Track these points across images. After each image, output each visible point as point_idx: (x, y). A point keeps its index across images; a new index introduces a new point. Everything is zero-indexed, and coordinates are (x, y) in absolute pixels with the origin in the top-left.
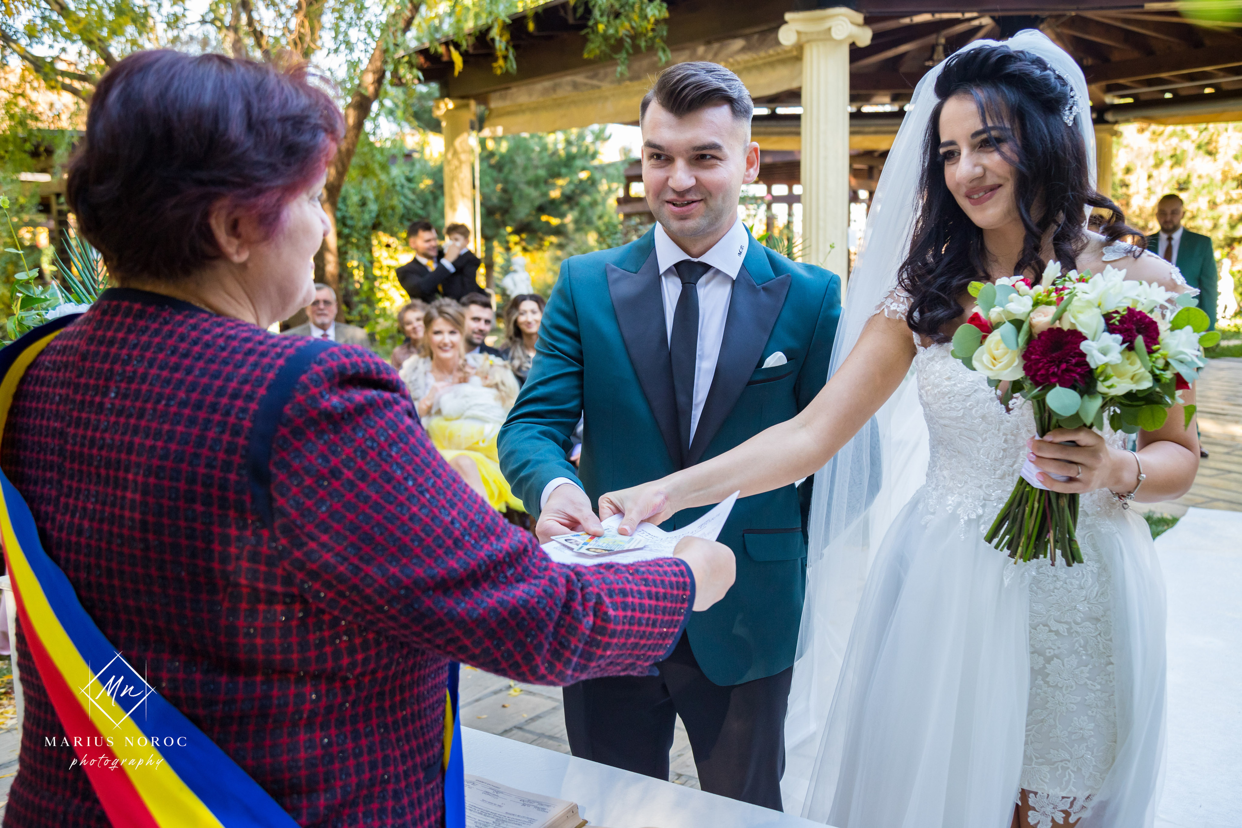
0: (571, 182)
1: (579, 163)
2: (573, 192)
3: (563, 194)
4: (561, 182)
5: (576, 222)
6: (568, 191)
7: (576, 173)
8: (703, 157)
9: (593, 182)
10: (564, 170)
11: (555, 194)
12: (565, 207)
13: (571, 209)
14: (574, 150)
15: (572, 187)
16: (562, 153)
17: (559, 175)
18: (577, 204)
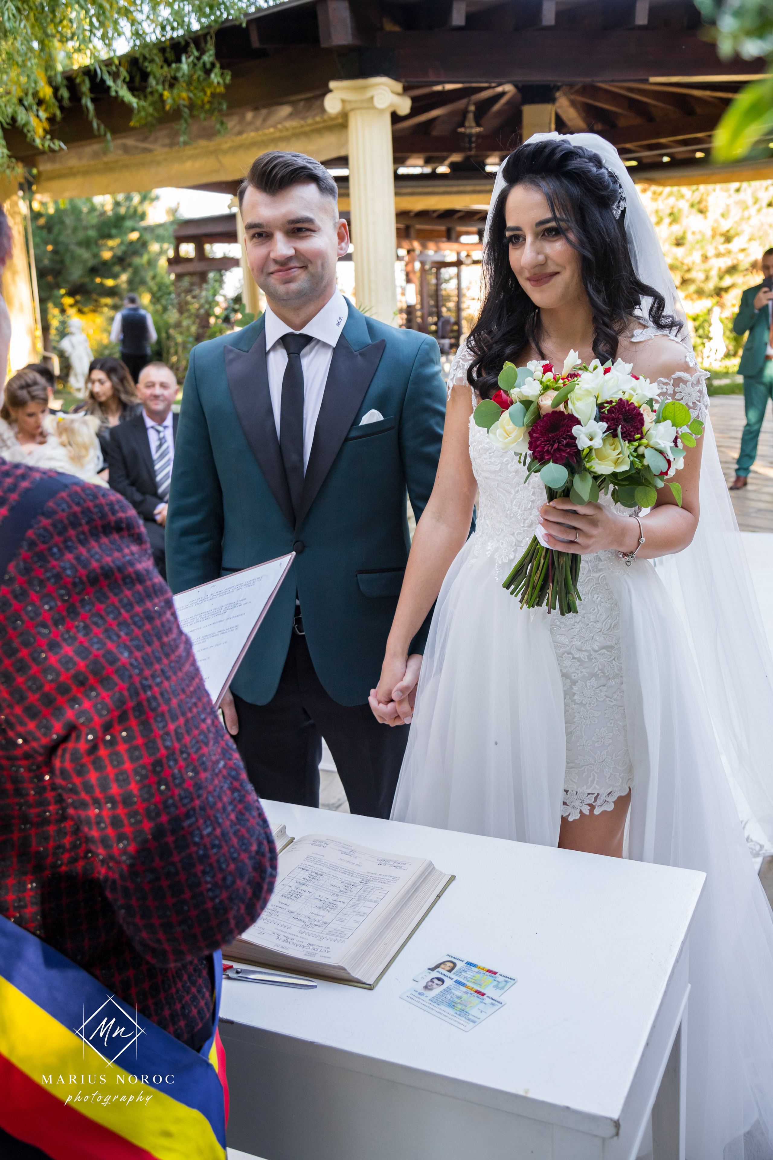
0: (122, 243)
1: (129, 223)
2: (125, 253)
3: (114, 256)
4: (111, 243)
5: (130, 282)
6: (119, 252)
7: (126, 234)
8: (300, 230)
9: (143, 244)
10: (114, 231)
11: (107, 255)
12: (117, 269)
13: (124, 270)
14: (122, 210)
15: (123, 248)
16: (110, 213)
17: (110, 237)
18: (130, 265)
